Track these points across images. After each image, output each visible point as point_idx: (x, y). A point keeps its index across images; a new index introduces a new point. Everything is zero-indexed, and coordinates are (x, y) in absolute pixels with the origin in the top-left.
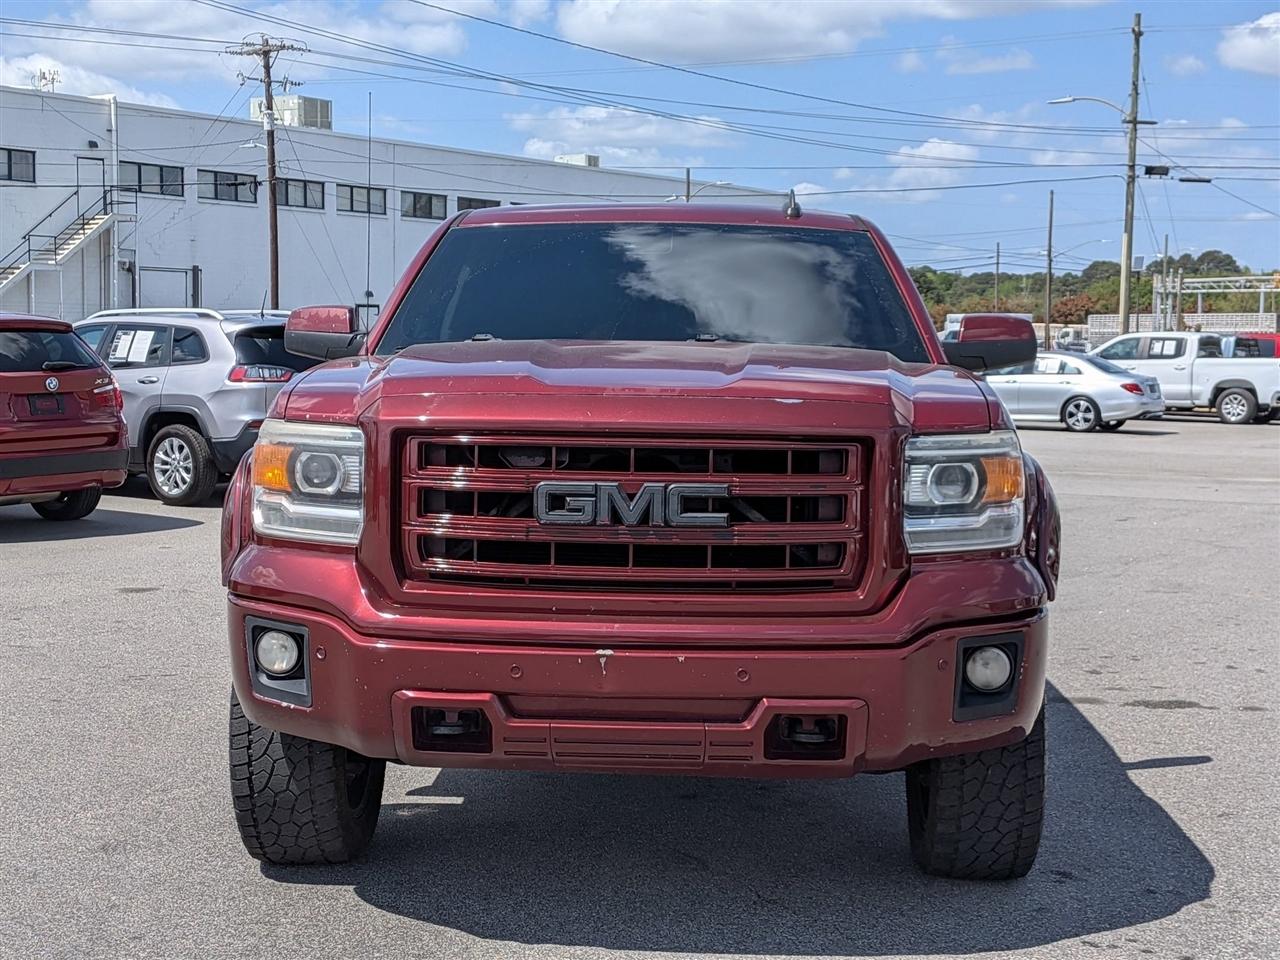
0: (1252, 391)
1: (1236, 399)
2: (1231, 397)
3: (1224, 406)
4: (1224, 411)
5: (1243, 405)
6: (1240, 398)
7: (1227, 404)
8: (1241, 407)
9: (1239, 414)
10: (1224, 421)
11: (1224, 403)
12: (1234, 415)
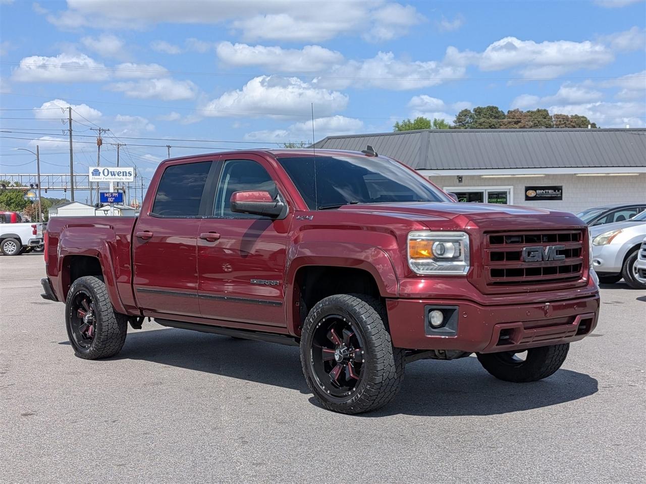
0: (19, 239)
1: (10, 243)
2: (8, 242)
3: (5, 247)
4: (5, 250)
5: (14, 246)
6: (12, 243)
7: (6, 246)
8: (13, 247)
9: (12, 251)
10: (5, 254)
11: (5, 245)
12: (10, 251)
